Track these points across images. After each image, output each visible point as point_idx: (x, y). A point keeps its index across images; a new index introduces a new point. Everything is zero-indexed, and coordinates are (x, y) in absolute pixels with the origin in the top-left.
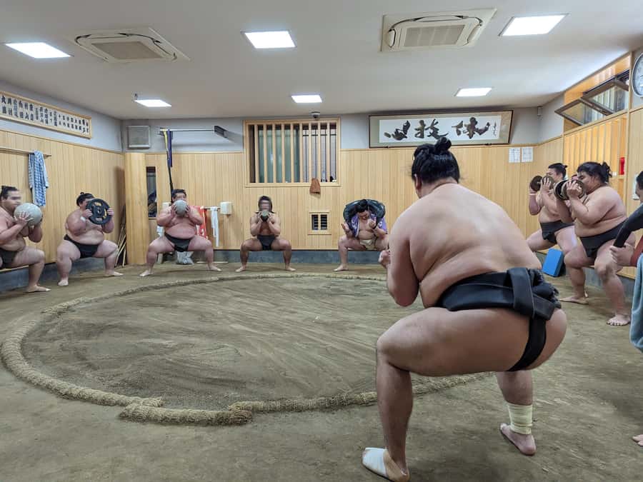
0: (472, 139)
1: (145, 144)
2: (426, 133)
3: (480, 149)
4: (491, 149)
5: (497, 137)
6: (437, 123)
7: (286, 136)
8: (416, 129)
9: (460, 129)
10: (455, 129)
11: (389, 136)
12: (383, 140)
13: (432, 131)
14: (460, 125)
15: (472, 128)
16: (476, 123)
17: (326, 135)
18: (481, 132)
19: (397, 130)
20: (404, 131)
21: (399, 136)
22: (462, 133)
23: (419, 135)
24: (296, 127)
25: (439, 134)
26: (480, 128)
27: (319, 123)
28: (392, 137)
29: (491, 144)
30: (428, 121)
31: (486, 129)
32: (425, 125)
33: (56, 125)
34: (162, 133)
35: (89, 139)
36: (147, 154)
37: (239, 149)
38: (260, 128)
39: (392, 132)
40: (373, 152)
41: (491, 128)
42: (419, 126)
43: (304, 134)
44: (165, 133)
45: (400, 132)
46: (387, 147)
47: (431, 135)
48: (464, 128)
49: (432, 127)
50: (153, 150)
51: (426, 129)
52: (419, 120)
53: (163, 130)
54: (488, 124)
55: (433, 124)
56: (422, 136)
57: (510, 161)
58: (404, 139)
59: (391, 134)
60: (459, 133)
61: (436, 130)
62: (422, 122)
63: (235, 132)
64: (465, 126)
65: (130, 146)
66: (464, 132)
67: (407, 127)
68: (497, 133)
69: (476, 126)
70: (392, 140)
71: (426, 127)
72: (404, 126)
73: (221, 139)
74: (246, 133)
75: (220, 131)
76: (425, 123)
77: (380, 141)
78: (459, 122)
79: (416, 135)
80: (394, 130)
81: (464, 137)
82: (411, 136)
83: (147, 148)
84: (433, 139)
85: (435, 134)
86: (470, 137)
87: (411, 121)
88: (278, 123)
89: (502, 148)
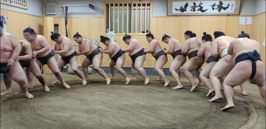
0: (221, 12)
1: (54, 13)
2: (197, 9)
3: (224, 17)
4: (230, 17)
5: (233, 12)
6: (202, 4)
7: (125, 9)
8: (191, 7)
9: (214, 7)
10: (212, 7)
11: (177, 10)
12: (174, 12)
13: (199, 8)
14: (214, 5)
15: (220, 7)
16: (222, 4)
17: (145, 9)
18: (225, 9)
19: (181, 7)
20: (185, 8)
21: (183, 10)
22: (215, 9)
23: (193, 10)
24: (130, 5)
25: (203, 9)
26: (224, 7)
27: (142, 3)
28: (179, 11)
29: (230, 15)
30: (198, 3)
31: (227, 7)
32: (196, 5)
33: (11, 2)
34: (63, 7)
35: (26, 10)
36: (54, 18)
37: (101, 16)
38: (112, 5)
39: (179, 8)
40: (169, 18)
41: (230, 7)
42: (193, 5)
43: (134, 8)
44: (64, 7)
45: (183, 8)
46: (176, 16)
47: (199, 10)
48: (216, 7)
49: (200, 6)
50: (58, 16)
51: (197, 7)
52: (193, 2)
53: (63, 6)
54: (229, 5)
55: (200, 5)
56: (194, 10)
57: (240, 24)
58: (185, 12)
59: (178, 9)
60: (213, 9)
61: (202, 7)
62: (194, 3)
63: (99, 7)
64: (217, 5)
65: (47, 14)
67: (186, 6)
68: (233, 9)
69: (223, 6)
70: (179, 12)
71: (196, 6)
73: (91, 11)
74: (105, 8)
75: (91, 6)
76: (196, 4)
77: (173, 13)
78: (213, 4)
79: (191, 10)
80: (180, 7)
81: (216, 11)
82: (189, 10)
83: (55, 15)
84: (200, 12)
85: (201, 9)
86: (219, 11)
87: (188, 3)
88: (121, 3)
89: (236, 17)
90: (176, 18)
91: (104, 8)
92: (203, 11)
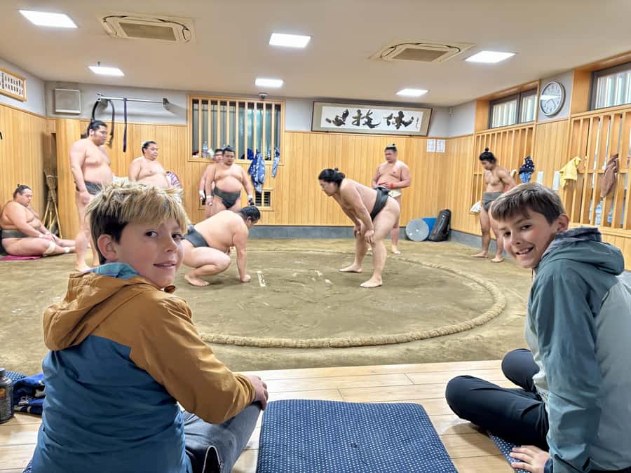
0: (399, 130)
1: (75, 110)
2: (362, 122)
3: (404, 139)
4: (413, 139)
5: (418, 130)
6: (372, 113)
8: (353, 117)
9: (389, 121)
10: (386, 120)
11: (330, 122)
12: (324, 125)
13: (367, 120)
14: (390, 117)
15: (400, 121)
16: (403, 116)
18: (406, 124)
19: (337, 116)
20: (343, 119)
21: (339, 122)
22: (391, 124)
23: (356, 123)
24: (242, 105)
25: (372, 124)
26: (406, 121)
27: (265, 103)
28: (332, 122)
29: (413, 136)
30: (364, 111)
31: (410, 122)
32: (361, 114)
35: (23, 101)
38: (204, 103)
39: (333, 118)
40: (314, 135)
41: (414, 122)
42: (356, 115)
45: (339, 118)
47: (366, 123)
48: (393, 120)
49: (367, 117)
50: (83, 117)
51: (363, 118)
52: (357, 109)
54: (412, 118)
55: (368, 114)
56: (358, 124)
57: (428, 151)
58: (343, 125)
60: (389, 124)
61: (370, 120)
62: (359, 111)
63: (177, 104)
64: (394, 118)
65: (57, 111)
66: (393, 124)
67: (346, 115)
68: (419, 126)
69: (403, 119)
70: (332, 126)
71: (362, 116)
72: (344, 114)
73: (162, 111)
74: (190, 107)
76: (362, 112)
77: (322, 126)
78: (390, 114)
79: (353, 123)
80: (335, 117)
81: (393, 128)
82: (349, 124)
83: (78, 114)
84: (367, 127)
85: (369, 123)
86: (398, 128)
87: (350, 110)
88: (215, 99)
89: (422, 140)
90: (326, 136)
91: (188, 108)
92: (372, 126)
